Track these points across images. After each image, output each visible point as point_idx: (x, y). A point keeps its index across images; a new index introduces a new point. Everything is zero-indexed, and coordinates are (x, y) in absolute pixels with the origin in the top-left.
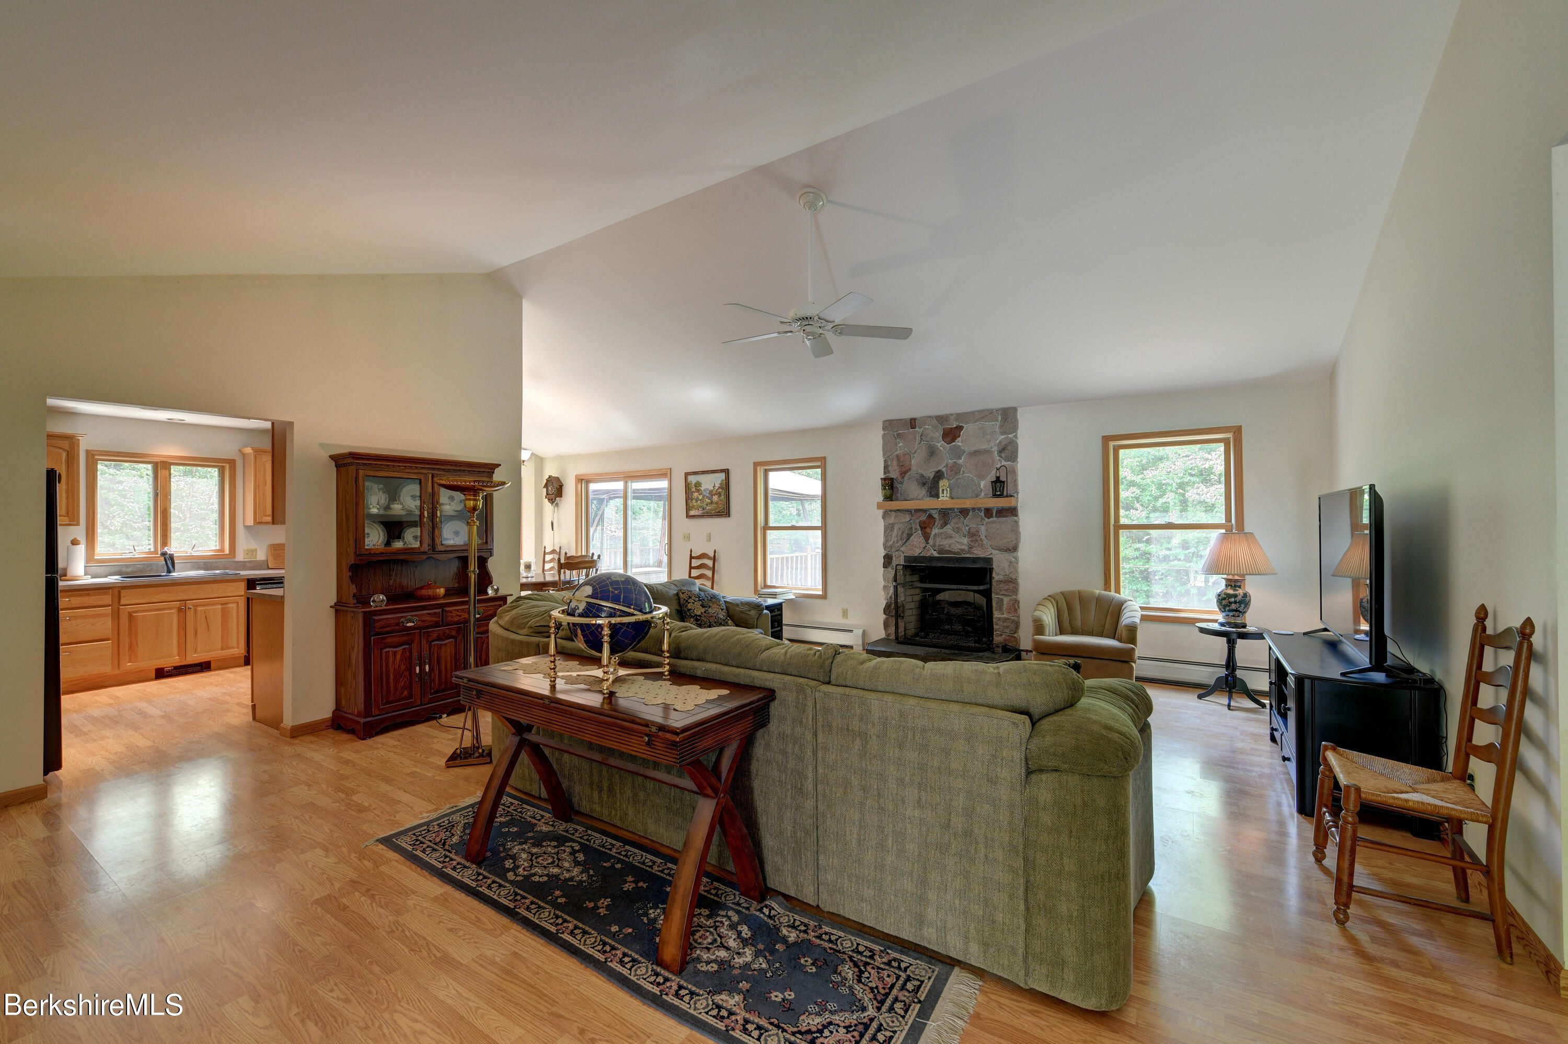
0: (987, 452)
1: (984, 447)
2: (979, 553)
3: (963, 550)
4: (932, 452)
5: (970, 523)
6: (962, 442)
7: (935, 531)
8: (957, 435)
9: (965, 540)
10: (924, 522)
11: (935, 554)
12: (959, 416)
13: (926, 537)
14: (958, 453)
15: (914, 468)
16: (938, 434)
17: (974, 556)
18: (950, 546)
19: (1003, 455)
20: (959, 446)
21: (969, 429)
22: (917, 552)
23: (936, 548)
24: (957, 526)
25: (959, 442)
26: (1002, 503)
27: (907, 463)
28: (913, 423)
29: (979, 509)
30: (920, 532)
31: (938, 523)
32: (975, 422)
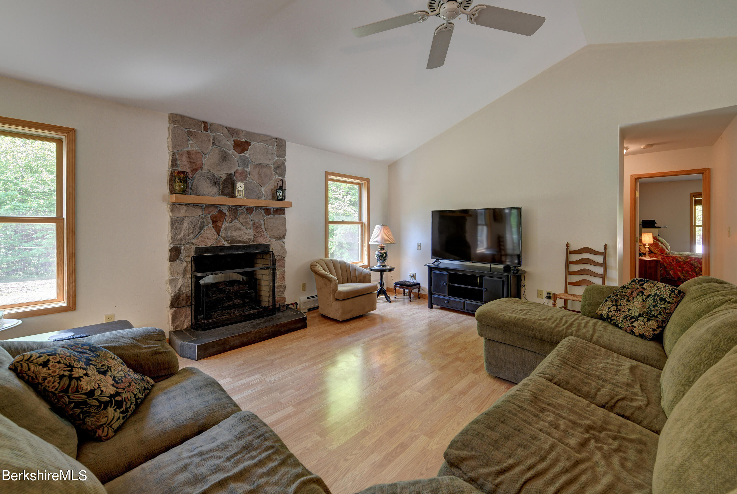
0: (267, 166)
1: (267, 162)
2: (262, 241)
3: (250, 240)
4: (225, 157)
5: (255, 218)
6: (250, 154)
7: (225, 225)
8: (246, 148)
9: (250, 232)
10: (216, 217)
11: (226, 244)
12: (248, 134)
13: (218, 231)
14: (246, 162)
15: (206, 167)
16: (230, 143)
17: (258, 243)
18: (240, 237)
19: (277, 171)
20: (247, 158)
21: (255, 146)
22: (210, 243)
23: (229, 239)
24: (245, 220)
25: (247, 154)
26: (277, 204)
27: (199, 162)
28: (206, 126)
29: (261, 208)
30: (211, 225)
31: (228, 217)
32: (261, 142)
